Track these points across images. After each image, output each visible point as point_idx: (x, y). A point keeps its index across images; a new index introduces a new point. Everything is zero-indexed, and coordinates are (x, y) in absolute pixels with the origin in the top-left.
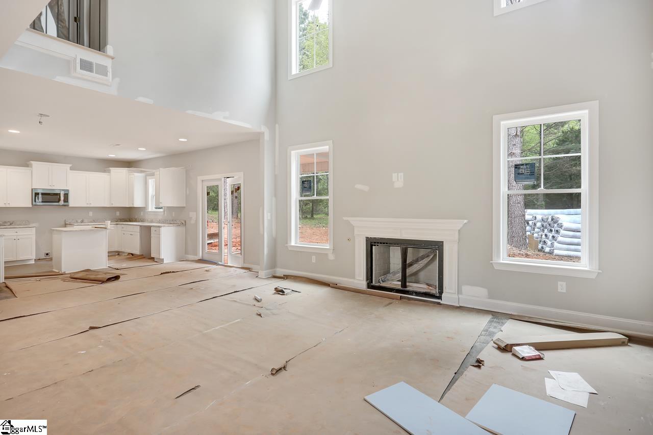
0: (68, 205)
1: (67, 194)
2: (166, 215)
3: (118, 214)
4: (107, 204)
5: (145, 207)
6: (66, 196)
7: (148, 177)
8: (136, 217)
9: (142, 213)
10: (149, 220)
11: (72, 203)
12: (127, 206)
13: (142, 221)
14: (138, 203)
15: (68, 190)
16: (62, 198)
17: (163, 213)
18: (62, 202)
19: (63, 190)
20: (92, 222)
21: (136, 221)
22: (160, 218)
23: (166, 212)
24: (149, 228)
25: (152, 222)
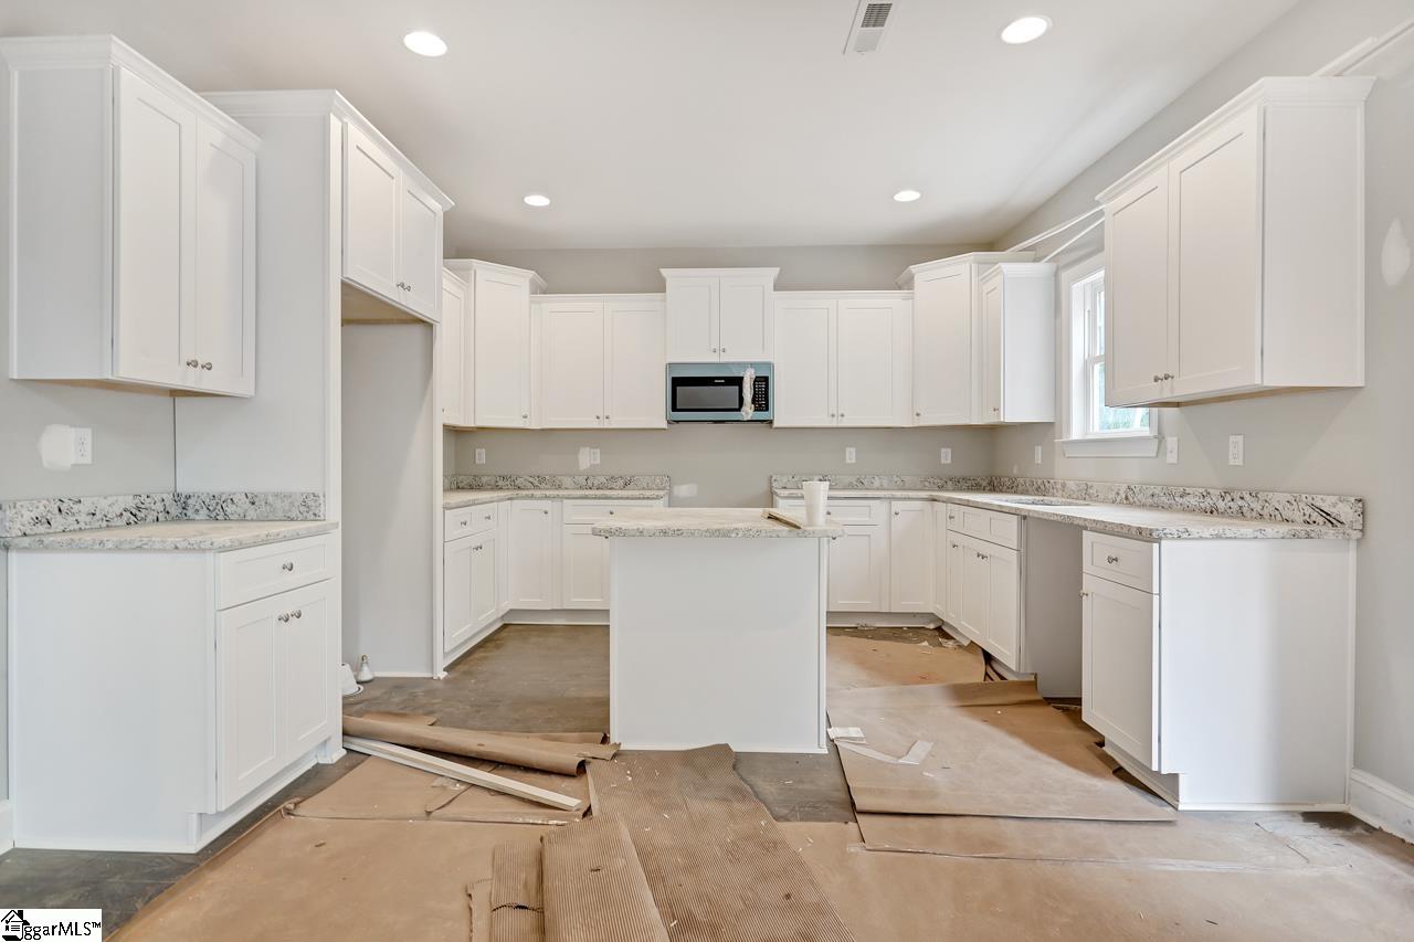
0: (771, 422)
1: (766, 379)
2: (1172, 458)
3: (946, 456)
4: (898, 417)
5: (1051, 424)
6: (763, 386)
7: (1064, 275)
8: (1015, 471)
9: (1039, 449)
10: (1071, 485)
11: (784, 411)
12: (975, 421)
13: (1041, 489)
14: (1019, 406)
15: (769, 366)
16: (748, 395)
17: (1152, 450)
18: (748, 411)
19: (752, 365)
20: (850, 487)
21: (1012, 488)
22: (1132, 473)
23: (1171, 442)
24: (1073, 531)
25: (1086, 495)
